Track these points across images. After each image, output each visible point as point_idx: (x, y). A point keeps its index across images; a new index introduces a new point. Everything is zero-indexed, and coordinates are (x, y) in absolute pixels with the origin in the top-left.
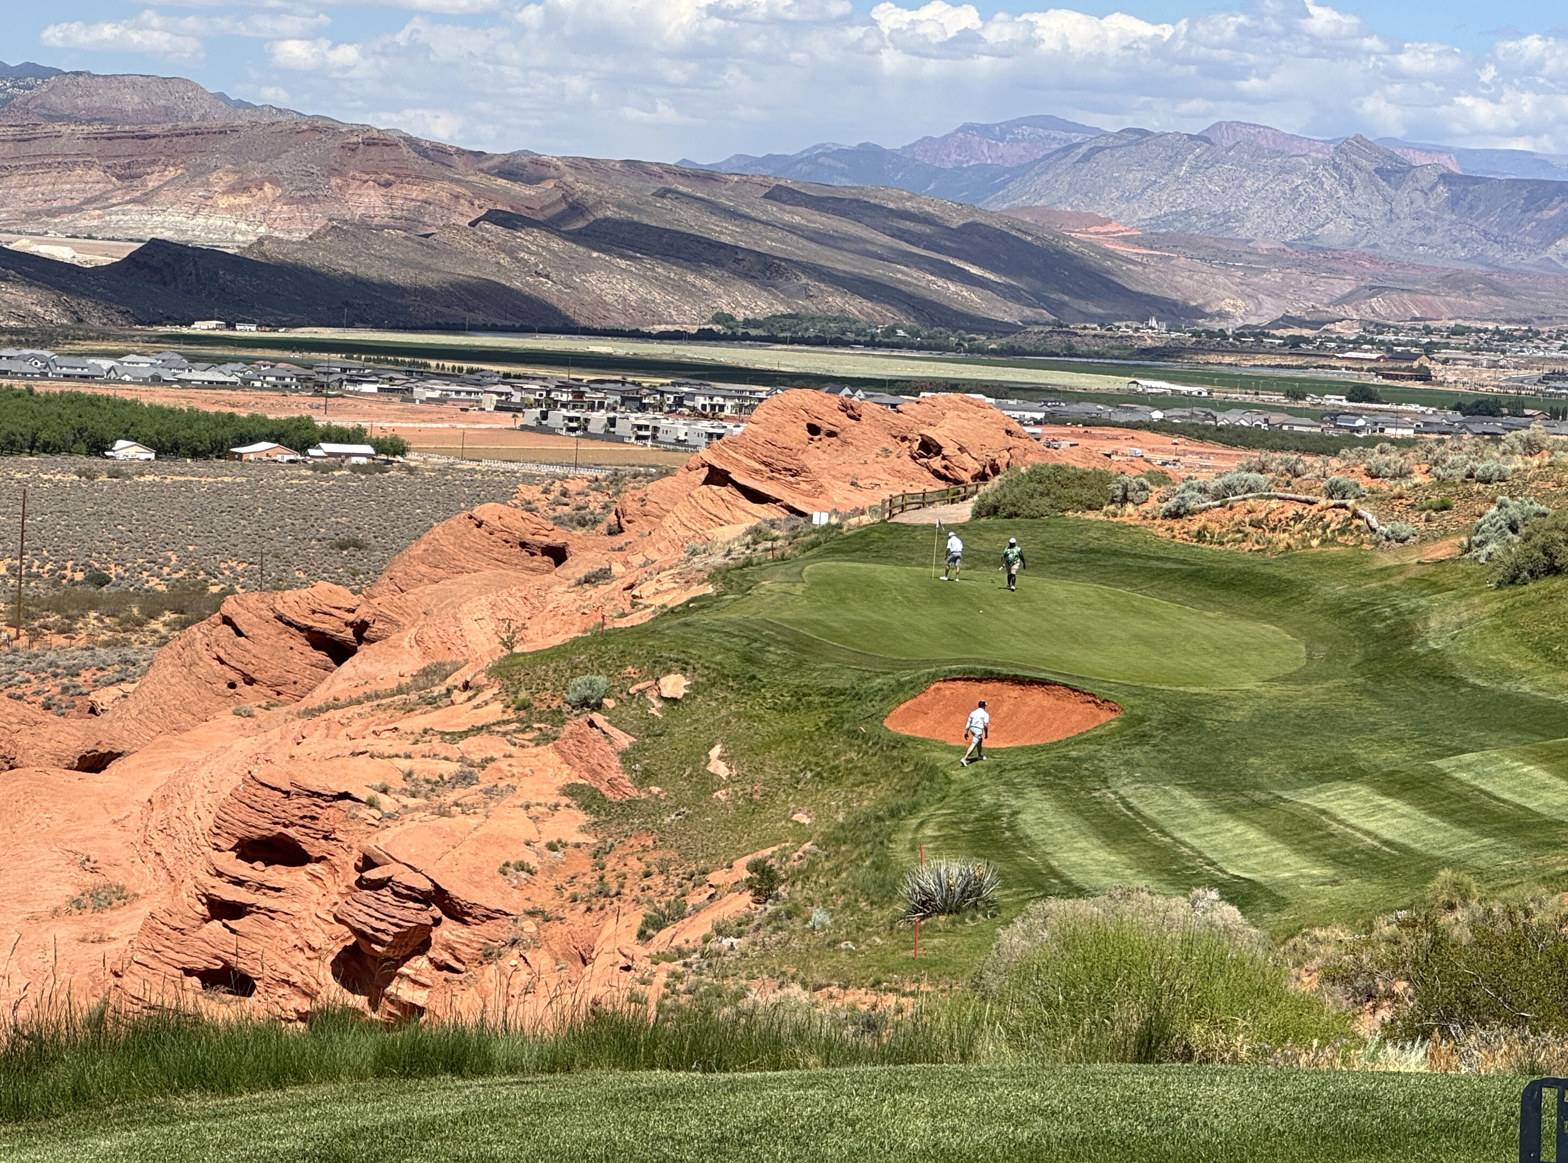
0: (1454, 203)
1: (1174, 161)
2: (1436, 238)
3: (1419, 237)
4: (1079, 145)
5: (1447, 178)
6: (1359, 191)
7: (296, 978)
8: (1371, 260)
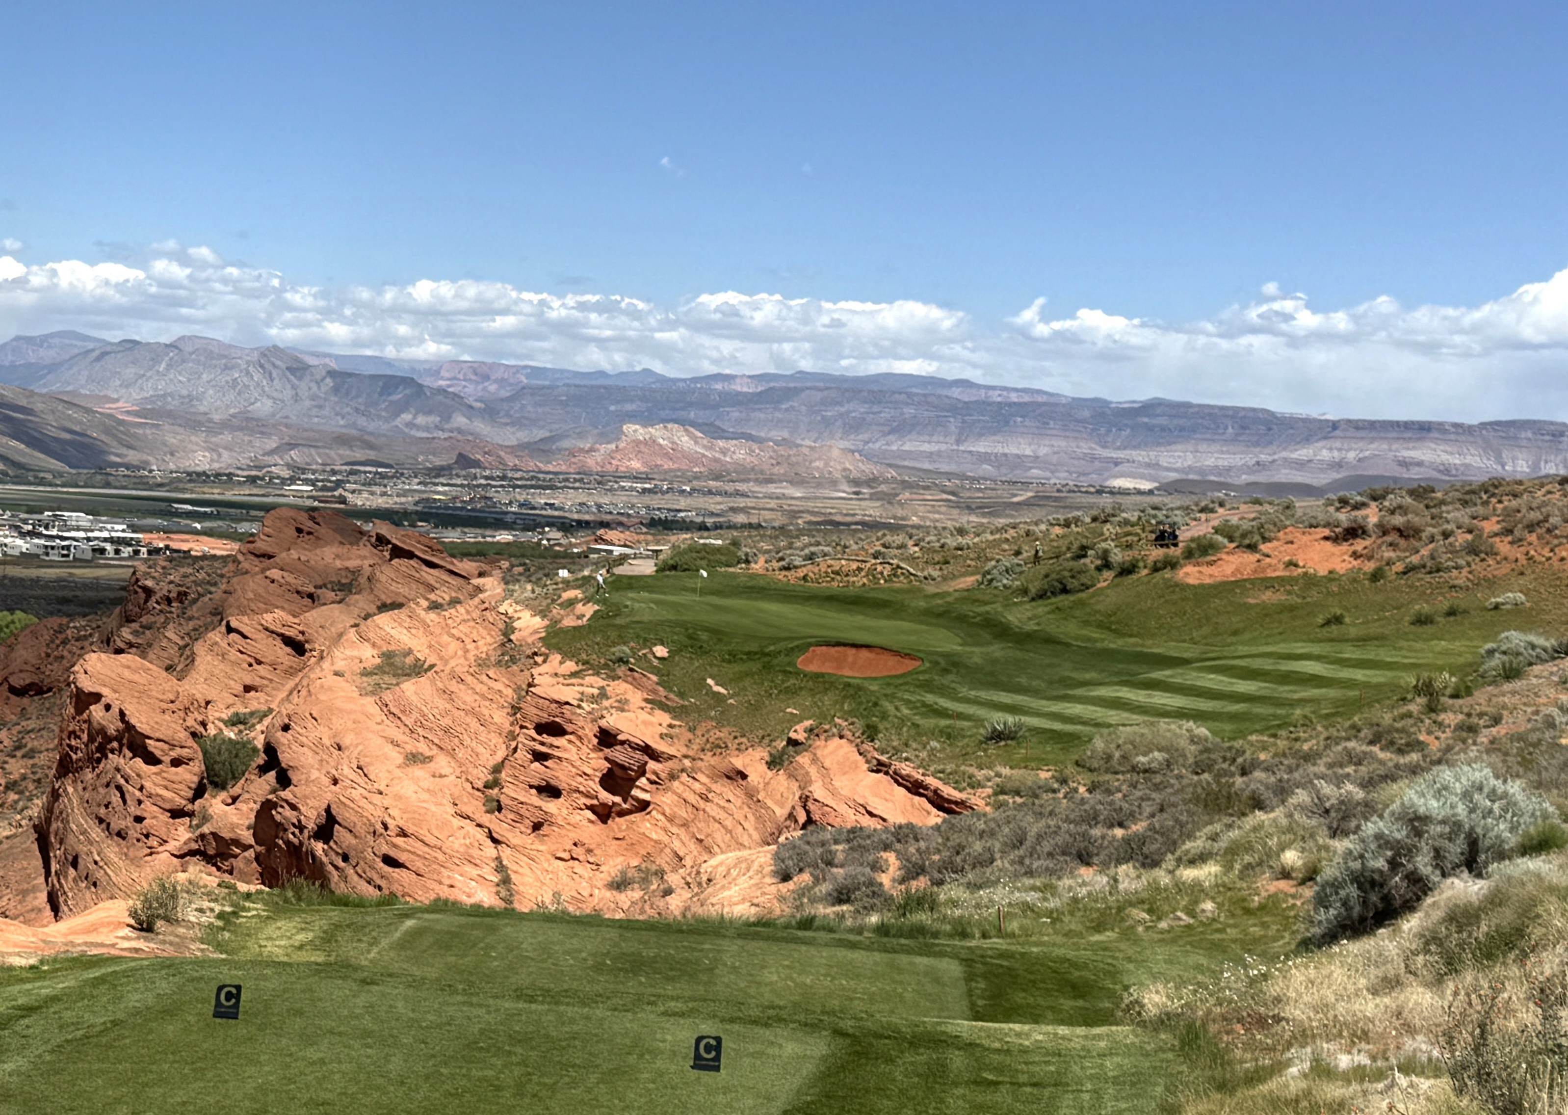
0: (336, 390)
1: (156, 361)
2: (326, 412)
3: (315, 411)
4: (93, 350)
5: (331, 373)
6: (276, 382)
7: (582, 789)
8: (287, 426)
